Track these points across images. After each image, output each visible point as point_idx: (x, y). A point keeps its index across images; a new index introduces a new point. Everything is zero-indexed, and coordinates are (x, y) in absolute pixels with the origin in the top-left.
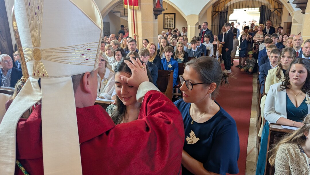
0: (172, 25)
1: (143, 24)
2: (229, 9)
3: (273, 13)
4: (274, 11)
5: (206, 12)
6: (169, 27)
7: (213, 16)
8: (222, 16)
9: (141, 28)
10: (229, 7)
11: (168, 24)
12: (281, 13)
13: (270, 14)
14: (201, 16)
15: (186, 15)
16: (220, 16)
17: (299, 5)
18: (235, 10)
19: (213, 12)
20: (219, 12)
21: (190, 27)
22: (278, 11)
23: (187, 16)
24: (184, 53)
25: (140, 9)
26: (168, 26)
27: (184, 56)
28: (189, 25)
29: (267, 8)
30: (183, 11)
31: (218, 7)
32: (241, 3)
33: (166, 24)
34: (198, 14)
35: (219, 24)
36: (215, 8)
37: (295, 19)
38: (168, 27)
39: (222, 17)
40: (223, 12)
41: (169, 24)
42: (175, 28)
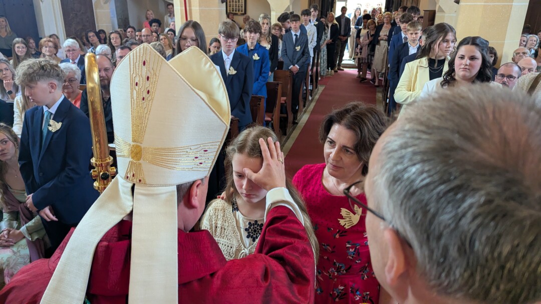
0: (240, 8)
1: (201, 12)
6: (236, 11)
9: (199, 18)
11: (233, 6)
26: (233, 9)
28: (274, 11)
33: (230, 6)
38: (233, 11)
41: (236, 6)
42: (245, 13)
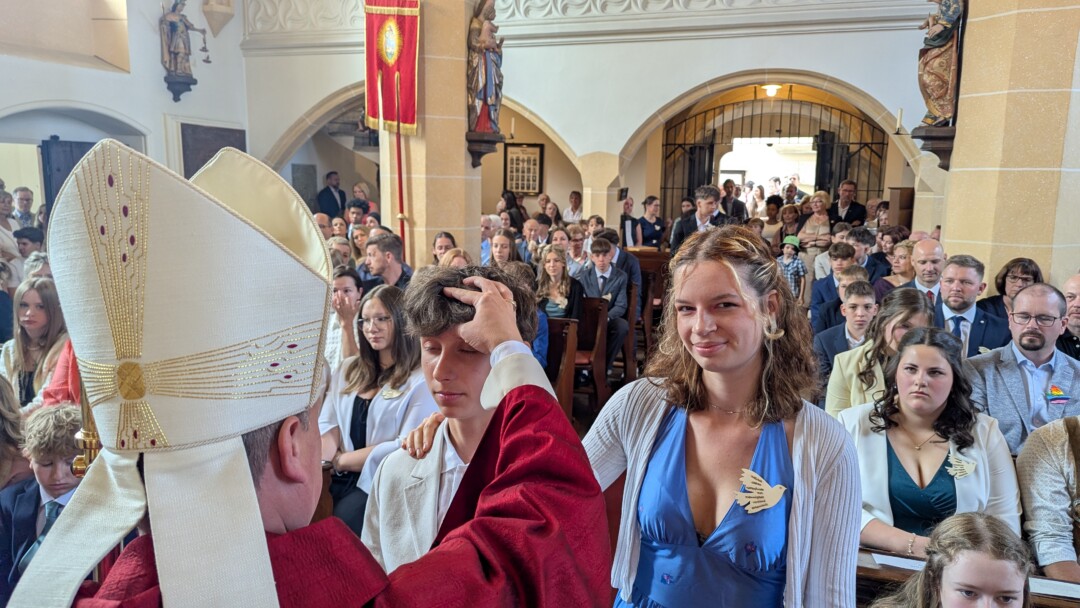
0: (531, 183)
1: (430, 183)
2: (718, 139)
3: (857, 156)
4: (859, 151)
5: (645, 144)
6: (523, 188)
7: (667, 158)
8: (697, 160)
9: (424, 195)
10: (719, 131)
12: (880, 157)
13: (848, 159)
14: (628, 159)
15: (579, 155)
16: (690, 160)
17: (930, 143)
18: (737, 142)
19: (667, 145)
20: (687, 148)
21: (592, 194)
22: (872, 150)
23: (580, 158)
24: (569, 281)
25: (423, 133)
27: (571, 294)
28: (588, 186)
29: (836, 140)
30: (566, 140)
31: (683, 131)
32: (757, 122)
34: (617, 151)
35: (686, 185)
36: (672, 132)
37: (925, 180)
39: (697, 164)
40: (701, 148)
41: (523, 180)
